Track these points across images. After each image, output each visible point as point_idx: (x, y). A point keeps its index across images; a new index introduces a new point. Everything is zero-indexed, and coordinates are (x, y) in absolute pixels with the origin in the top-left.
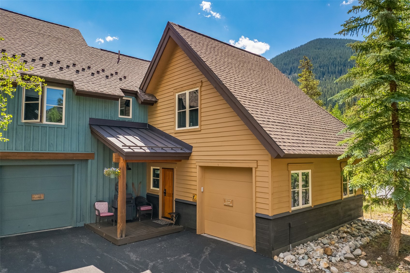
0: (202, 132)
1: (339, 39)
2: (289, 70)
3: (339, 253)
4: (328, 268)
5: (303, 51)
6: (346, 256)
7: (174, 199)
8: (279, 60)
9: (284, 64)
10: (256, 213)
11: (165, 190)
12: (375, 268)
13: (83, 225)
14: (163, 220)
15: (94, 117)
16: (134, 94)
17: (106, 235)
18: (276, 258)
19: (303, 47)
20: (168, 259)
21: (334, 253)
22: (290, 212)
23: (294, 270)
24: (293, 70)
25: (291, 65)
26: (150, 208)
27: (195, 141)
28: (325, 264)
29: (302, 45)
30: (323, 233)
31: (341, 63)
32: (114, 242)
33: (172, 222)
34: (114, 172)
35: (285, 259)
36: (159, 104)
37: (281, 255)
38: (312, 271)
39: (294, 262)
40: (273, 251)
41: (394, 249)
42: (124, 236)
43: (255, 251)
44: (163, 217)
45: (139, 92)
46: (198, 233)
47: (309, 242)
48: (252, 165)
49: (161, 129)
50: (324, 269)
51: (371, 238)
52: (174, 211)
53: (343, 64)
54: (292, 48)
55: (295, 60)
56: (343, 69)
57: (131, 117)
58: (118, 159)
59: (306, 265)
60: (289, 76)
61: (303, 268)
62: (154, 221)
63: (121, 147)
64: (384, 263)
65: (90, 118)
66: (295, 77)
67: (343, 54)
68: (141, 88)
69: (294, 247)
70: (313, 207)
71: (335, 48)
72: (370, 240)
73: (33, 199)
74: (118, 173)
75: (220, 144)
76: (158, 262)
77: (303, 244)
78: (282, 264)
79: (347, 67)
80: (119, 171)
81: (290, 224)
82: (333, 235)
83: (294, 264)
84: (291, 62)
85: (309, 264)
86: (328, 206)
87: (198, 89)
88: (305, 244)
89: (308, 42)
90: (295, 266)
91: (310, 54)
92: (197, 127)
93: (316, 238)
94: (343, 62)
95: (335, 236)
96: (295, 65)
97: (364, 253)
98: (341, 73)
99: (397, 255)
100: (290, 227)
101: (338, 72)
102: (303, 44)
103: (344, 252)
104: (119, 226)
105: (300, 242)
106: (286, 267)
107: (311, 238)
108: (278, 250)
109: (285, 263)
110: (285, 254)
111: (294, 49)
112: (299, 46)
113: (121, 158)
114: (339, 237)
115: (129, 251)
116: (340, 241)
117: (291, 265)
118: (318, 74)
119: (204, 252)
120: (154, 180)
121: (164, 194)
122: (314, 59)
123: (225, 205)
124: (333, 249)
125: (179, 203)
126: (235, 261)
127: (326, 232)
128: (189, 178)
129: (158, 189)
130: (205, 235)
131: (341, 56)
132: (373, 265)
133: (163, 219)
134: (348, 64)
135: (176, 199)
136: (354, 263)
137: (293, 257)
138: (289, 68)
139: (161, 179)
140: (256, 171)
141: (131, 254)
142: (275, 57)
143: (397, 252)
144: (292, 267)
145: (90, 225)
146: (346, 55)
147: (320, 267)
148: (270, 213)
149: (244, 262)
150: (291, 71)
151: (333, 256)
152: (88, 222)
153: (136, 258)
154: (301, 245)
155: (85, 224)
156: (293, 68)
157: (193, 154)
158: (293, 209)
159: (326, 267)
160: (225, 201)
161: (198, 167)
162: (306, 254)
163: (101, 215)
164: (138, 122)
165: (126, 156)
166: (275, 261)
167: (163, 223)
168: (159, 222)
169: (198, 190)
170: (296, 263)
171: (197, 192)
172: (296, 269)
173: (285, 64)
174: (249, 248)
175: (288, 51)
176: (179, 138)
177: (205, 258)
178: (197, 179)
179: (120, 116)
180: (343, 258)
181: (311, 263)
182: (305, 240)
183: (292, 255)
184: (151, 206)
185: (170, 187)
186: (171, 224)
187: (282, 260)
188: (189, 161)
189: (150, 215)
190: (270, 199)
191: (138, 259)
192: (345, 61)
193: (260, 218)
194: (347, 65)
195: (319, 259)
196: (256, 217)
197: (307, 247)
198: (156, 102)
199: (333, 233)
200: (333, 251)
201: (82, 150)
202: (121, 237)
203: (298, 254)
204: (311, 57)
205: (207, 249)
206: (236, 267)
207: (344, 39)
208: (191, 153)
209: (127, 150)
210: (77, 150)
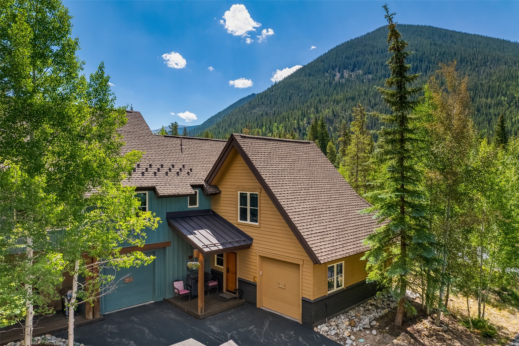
0: (261, 229)
1: (415, 26)
2: (352, 66)
3: (360, 325)
4: (349, 336)
5: (369, 40)
6: (365, 326)
7: (237, 278)
8: (339, 52)
9: (346, 57)
10: (302, 297)
11: (228, 268)
12: (382, 336)
13: (163, 300)
14: (227, 294)
15: (170, 211)
16: (201, 187)
17: (187, 310)
18: (315, 329)
19: (370, 35)
20: (240, 330)
21: (356, 325)
22: (327, 295)
23: (327, 338)
24: (357, 65)
25: (354, 59)
26: (215, 283)
27: (255, 235)
28: (348, 334)
29: (369, 33)
30: (354, 306)
31: (416, 58)
32: (197, 317)
33: (236, 296)
34: (196, 265)
35: (322, 330)
36: (222, 196)
37: (319, 327)
38: (338, 338)
39: (327, 332)
40: (313, 324)
41: (399, 321)
42: (203, 312)
43: (301, 323)
44: (227, 290)
45: (205, 185)
46: (258, 307)
47: (341, 315)
48: (300, 263)
49: (225, 218)
50: (346, 337)
51: (390, 310)
52: (237, 288)
53: (419, 59)
54: (357, 37)
55: (359, 52)
56: (419, 65)
57: (197, 206)
58: (198, 255)
59: (335, 334)
60: (352, 73)
61: (333, 337)
62: (220, 295)
63: (201, 247)
64: (389, 332)
65: (167, 213)
66: (359, 75)
67: (420, 46)
68: (206, 181)
69: (329, 319)
70: (345, 288)
71: (410, 38)
72: (389, 311)
73: (125, 282)
74: (199, 265)
75: (276, 242)
76: (233, 333)
77: (336, 317)
78: (318, 333)
79: (425, 62)
80: (199, 264)
81: (326, 304)
82: (361, 308)
83: (327, 334)
84: (354, 55)
85: (337, 333)
86: (358, 285)
87: (257, 193)
88: (338, 317)
89: (377, 28)
90: (328, 335)
91: (379, 45)
92: (257, 224)
93: (348, 311)
94: (420, 56)
95: (362, 309)
96: (360, 59)
97: (378, 324)
98: (417, 71)
99: (400, 325)
100: (326, 306)
101: (413, 69)
102: (370, 31)
103: (364, 323)
104: (200, 305)
105: (334, 315)
106: (322, 336)
107: (343, 311)
108: (317, 323)
109: (321, 333)
110: (322, 326)
111: (359, 37)
112: (365, 33)
113: (201, 254)
114: (365, 309)
115: (210, 324)
116: (365, 313)
117: (325, 334)
118: (387, 71)
119: (265, 324)
120: (217, 258)
121: (227, 272)
122: (384, 52)
123: (279, 287)
124: (356, 321)
125: (242, 282)
126: (287, 331)
127: (356, 305)
128: (250, 263)
129: (222, 267)
130: (263, 308)
131: (417, 48)
132: (381, 333)
133: (227, 292)
134: (426, 59)
135: (239, 278)
136: (368, 332)
137: (327, 328)
138: (352, 63)
139: (224, 258)
140: (302, 267)
141: (212, 327)
142: (335, 48)
143: (401, 323)
144: (326, 335)
145: (170, 300)
146: (423, 47)
147: (344, 336)
148: (311, 297)
149: (293, 332)
150: (355, 66)
151: (355, 327)
152: (167, 298)
153: (217, 330)
154: (335, 317)
155: (164, 299)
156: (357, 63)
157: (253, 244)
158: (329, 292)
159: (348, 335)
160: (279, 284)
161: (258, 256)
162: (337, 326)
163: (181, 293)
164: (203, 209)
165: (205, 254)
166: (315, 331)
167: (228, 297)
168: (224, 296)
169: (257, 273)
170: (328, 333)
171: (257, 275)
172: (328, 337)
173: (348, 58)
174: (297, 321)
175: (351, 40)
176: (242, 229)
177: (266, 329)
178: (258, 265)
179: (189, 207)
180: (361, 328)
181: (339, 333)
182: (339, 313)
183: (327, 326)
184: (216, 281)
185: (233, 266)
186: (236, 298)
187: (319, 330)
188: (249, 250)
189: (215, 288)
190: (312, 289)
191: (219, 331)
192: (422, 55)
193: (305, 302)
194: (424, 60)
195: (344, 330)
196: (302, 300)
197: (339, 319)
198: (220, 193)
199: (362, 305)
200: (356, 322)
201: (162, 240)
202: (202, 312)
203: (331, 326)
204: (379, 49)
205: (266, 321)
206: (288, 337)
207: (422, 26)
208: (252, 244)
209: (206, 250)
210: (158, 240)
